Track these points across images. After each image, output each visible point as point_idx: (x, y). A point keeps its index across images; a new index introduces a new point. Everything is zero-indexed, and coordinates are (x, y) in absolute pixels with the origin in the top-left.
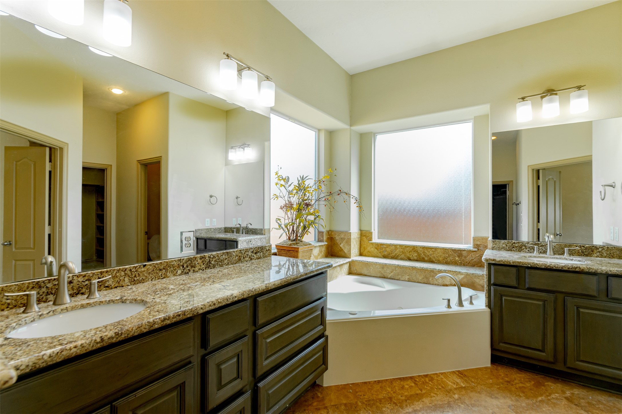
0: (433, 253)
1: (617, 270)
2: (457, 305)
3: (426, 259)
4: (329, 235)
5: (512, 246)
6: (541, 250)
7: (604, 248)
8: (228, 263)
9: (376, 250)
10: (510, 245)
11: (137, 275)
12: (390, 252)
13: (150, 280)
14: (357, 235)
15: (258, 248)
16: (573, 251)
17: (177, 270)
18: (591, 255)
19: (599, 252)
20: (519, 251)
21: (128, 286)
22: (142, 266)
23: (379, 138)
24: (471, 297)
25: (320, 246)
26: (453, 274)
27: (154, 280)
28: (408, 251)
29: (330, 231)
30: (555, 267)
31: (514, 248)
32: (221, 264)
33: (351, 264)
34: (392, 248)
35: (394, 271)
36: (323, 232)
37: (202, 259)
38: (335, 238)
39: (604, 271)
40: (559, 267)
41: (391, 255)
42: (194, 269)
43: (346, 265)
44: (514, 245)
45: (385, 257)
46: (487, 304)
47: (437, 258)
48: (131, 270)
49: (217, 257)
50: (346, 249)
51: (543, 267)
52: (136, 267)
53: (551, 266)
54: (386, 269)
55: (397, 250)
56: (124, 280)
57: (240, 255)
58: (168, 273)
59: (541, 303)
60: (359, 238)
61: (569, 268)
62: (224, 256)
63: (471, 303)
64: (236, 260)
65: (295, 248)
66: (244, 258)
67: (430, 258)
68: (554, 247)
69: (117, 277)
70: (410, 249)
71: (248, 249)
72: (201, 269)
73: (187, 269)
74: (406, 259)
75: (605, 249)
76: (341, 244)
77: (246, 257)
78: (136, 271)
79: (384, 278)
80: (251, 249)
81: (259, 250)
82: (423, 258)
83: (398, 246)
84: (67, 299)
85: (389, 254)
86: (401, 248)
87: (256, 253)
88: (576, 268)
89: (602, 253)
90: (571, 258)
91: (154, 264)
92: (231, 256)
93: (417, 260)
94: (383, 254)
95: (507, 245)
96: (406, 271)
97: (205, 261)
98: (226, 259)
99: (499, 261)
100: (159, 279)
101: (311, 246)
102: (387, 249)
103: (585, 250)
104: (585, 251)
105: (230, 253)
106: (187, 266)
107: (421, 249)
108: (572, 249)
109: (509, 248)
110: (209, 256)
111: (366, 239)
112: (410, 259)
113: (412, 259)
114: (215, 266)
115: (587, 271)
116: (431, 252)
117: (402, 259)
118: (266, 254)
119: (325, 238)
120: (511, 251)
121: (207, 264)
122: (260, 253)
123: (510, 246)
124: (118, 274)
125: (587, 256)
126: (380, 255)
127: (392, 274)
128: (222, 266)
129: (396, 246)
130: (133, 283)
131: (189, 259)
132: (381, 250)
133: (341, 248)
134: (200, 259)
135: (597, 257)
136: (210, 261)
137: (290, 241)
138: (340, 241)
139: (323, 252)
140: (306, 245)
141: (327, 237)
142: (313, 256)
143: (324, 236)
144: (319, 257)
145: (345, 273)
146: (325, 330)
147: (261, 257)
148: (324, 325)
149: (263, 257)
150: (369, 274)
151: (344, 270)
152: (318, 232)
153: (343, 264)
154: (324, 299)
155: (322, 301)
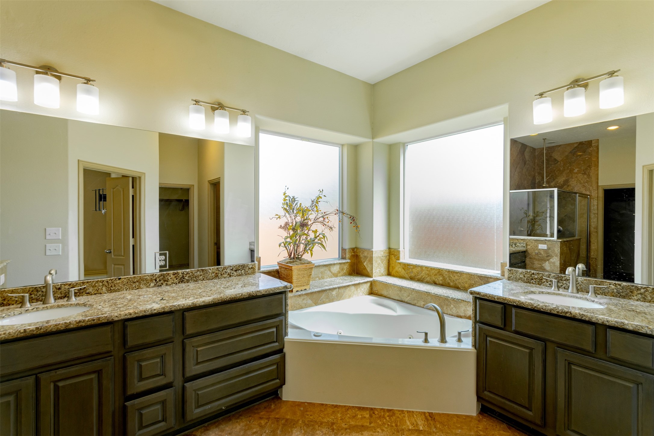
0: (458, 278)
2: (439, 341)
3: (452, 284)
4: (354, 253)
5: (531, 277)
6: (565, 285)
7: (648, 289)
8: (203, 279)
9: (403, 271)
10: (529, 276)
11: (113, 286)
12: (416, 274)
13: (125, 289)
14: (382, 253)
15: (239, 266)
16: (606, 290)
17: (150, 283)
18: (630, 297)
19: (641, 294)
20: (538, 284)
21: (105, 293)
22: (118, 279)
23: (411, 149)
24: (459, 333)
25: (340, 264)
26: (468, 304)
27: (128, 290)
28: (434, 274)
29: (356, 248)
30: (542, 309)
31: (533, 279)
32: (195, 279)
33: (372, 284)
34: (418, 269)
35: (411, 296)
36: (345, 250)
37: (175, 275)
38: (360, 255)
40: (547, 309)
41: (418, 277)
42: (167, 283)
43: (365, 285)
44: (533, 276)
45: (412, 279)
46: (474, 344)
47: (463, 285)
48: (107, 282)
49: (191, 274)
50: (369, 268)
51: (530, 308)
52: (112, 280)
53: (538, 307)
54: (403, 293)
55: (424, 272)
56: (102, 289)
57: (217, 272)
58: (142, 285)
59: (527, 351)
60: (386, 256)
61: (558, 312)
62: (198, 273)
63: (460, 340)
64: (212, 276)
66: (221, 275)
67: (456, 284)
68: (582, 282)
69: (96, 286)
70: (435, 272)
71: (226, 267)
72: (175, 283)
73: (160, 282)
74: (432, 282)
75: (650, 291)
76: (364, 262)
77: (224, 274)
78: (112, 283)
79: (402, 301)
80: (231, 266)
81: (239, 268)
82: (449, 283)
83: (424, 268)
84: (52, 300)
85: (416, 276)
86: (427, 270)
87: (236, 271)
89: (645, 295)
91: (128, 277)
92: (206, 273)
93: (442, 285)
94: (410, 275)
95: (526, 275)
96: (421, 296)
97: (178, 277)
98: (201, 275)
99: (484, 296)
100: (133, 289)
101: (311, 264)
102: (414, 270)
103: (621, 289)
104: (621, 291)
105: (205, 270)
106: (160, 280)
107: (446, 273)
108: (604, 287)
109: (527, 279)
110: (183, 272)
111: (394, 258)
112: (435, 284)
113: (437, 283)
114: (189, 281)
115: (580, 318)
116: (456, 277)
117: (428, 283)
118: (249, 272)
119: (348, 256)
120: (530, 283)
121: (181, 279)
122: (241, 271)
123: (528, 277)
124: (96, 284)
125: (624, 297)
126: (407, 276)
127: (408, 298)
128: (197, 281)
129: (422, 268)
130: (110, 291)
131: (162, 275)
132: (408, 271)
133: (364, 266)
134: (173, 275)
135: (637, 300)
136: (183, 276)
137: (290, 259)
138: (363, 259)
139: (345, 270)
140: (303, 264)
141: (351, 254)
142: (330, 273)
143: (347, 253)
144: (340, 274)
145: (363, 293)
146: (284, 348)
147: (243, 274)
148: (280, 343)
149: (245, 274)
150: (389, 296)
151: (362, 289)
152: (342, 249)
153: (359, 284)
154: (281, 318)
155: (277, 319)
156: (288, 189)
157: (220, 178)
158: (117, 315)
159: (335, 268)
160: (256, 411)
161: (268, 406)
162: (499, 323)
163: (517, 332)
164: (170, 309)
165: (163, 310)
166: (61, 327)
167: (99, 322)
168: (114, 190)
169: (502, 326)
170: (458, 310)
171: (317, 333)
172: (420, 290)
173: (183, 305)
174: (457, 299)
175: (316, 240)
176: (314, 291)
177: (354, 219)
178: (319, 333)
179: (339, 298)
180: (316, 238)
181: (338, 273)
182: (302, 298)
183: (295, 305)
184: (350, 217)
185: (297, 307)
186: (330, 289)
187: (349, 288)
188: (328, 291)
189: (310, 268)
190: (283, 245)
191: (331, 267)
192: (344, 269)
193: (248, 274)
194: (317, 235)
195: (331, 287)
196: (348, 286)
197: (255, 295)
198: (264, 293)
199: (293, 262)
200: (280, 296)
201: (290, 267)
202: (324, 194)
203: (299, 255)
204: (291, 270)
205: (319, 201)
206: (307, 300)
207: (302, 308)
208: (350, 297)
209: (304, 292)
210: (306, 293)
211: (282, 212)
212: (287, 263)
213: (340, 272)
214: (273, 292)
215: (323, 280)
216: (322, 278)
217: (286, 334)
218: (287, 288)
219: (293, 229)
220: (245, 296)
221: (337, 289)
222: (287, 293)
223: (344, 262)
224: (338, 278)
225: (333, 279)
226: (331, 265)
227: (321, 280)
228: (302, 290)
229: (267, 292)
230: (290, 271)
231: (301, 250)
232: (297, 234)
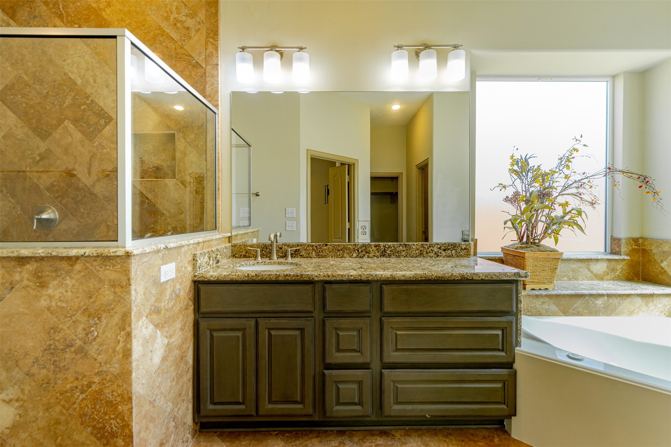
4: (637, 245)
8: (406, 256)
11: (321, 251)
13: (330, 257)
15: (448, 245)
17: (353, 253)
21: (315, 258)
22: (324, 245)
25: (609, 260)
27: (333, 257)
29: (642, 238)
32: (397, 255)
36: (619, 240)
37: (376, 247)
38: (651, 250)
42: (369, 255)
48: (316, 247)
49: (393, 248)
52: (320, 245)
56: (312, 253)
57: (422, 249)
58: (345, 254)
62: (401, 247)
64: (416, 254)
65: (520, 252)
66: (427, 253)
69: (307, 250)
71: (432, 244)
72: (376, 257)
73: (362, 253)
76: (662, 261)
77: (430, 252)
78: (320, 248)
80: (438, 244)
81: (449, 248)
84: (275, 257)
87: (444, 250)
91: (333, 244)
92: (409, 249)
97: (380, 249)
98: (404, 251)
100: (337, 257)
101: (557, 253)
105: (408, 246)
106: (362, 251)
110: (384, 245)
114: (390, 256)
118: (461, 253)
119: (624, 249)
121: (382, 252)
122: (451, 251)
124: (308, 248)
128: (399, 257)
130: (318, 257)
131: (364, 245)
133: (663, 268)
134: (375, 247)
136: (385, 250)
137: (520, 243)
138: (660, 257)
139: (618, 272)
140: (543, 251)
141: (631, 248)
142: (589, 273)
143: (622, 245)
144: (609, 277)
145: (662, 312)
146: (514, 362)
147: (454, 255)
148: (508, 353)
149: (456, 256)
151: (659, 306)
152: (611, 238)
153: (652, 295)
154: (510, 318)
155: (504, 319)
156: (517, 149)
157: (428, 158)
158: (317, 275)
159: (598, 267)
160: (471, 438)
161: (489, 436)
164: (367, 277)
165: (360, 278)
166: (273, 277)
167: (302, 279)
168: (335, 178)
171: (573, 354)
173: (380, 276)
175: (567, 218)
176: (562, 294)
177: (647, 180)
178: (578, 356)
179: (608, 311)
180: (566, 214)
181: (604, 275)
182: (541, 300)
183: (529, 309)
184: (639, 178)
185: (532, 312)
186: (591, 295)
187: (629, 299)
188: (587, 298)
189: (555, 258)
190: (509, 224)
191: (591, 263)
192: (617, 270)
193: (461, 256)
194: (568, 209)
195: (594, 292)
196: (628, 295)
197: (471, 278)
198: (483, 278)
199: (527, 248)
200: (508, 286)
201: (522, 254)
202: (583, 143)
203: (536, 239)
204: (523, 258)
205: (573, 158)
206: (549, 305)
207: (541, 315)
208: (631, 313)
209: (544, 293)
210: (547, 294)
212: (516, 249)
213: (608, 274)
214: (497, 279)
215: (576, 282)
216: (573, 278)
217: (518, 344)
218: (519, 275)
219: (527, 202)
220: (457, 277)
221: (606, 298)
222: (519, 283)
223: (616, 258)
224: (604, 281)
225: (595, 282)
226: (591, 260)
227: (571, 281)
228: (540, 289)
229: (488, 277)
230: (521, 259)
231: (539, 233)
232: (532, 208)
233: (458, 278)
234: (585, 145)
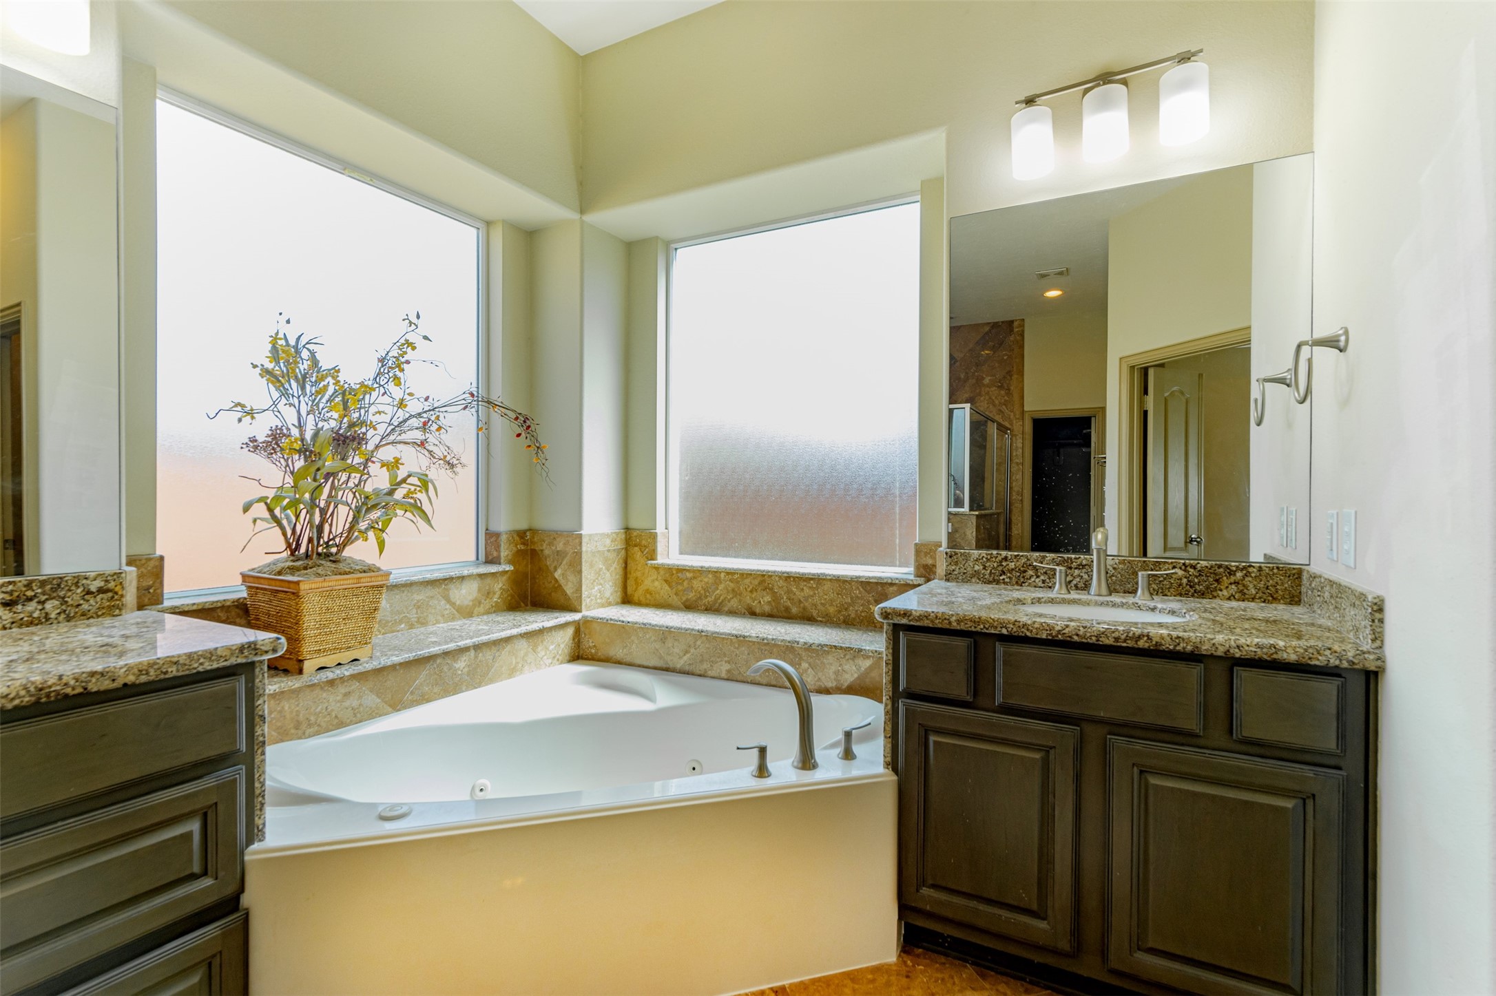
0: (812, 593)
1: (1257, 645)
2: (795, 764)
3: (794, 610)
4: (524, 544)
5: (1000, 568)
6: (1078, 580)
7: (1251, 570)
9: (667, 588)
10: (995, 565)
12: (702, 592)
14: (608, 542)
16: (1165, 582)
18: (1215, 594)
19: (1236, 583)
20: (1017, 583)
23: (687, 260)
24: (848, 735)
25: (481, 576)
26: (845, 655)
28: (749, 590)
29: (530, 530)
30: (1077, 635)
31: (1004, 573)
33: (579, 629)
34: (706, 580)
35: (692, 650)
36: (498, 535)
38: (542, 550)
39: (1220, 647)
40: (1088, 635)
41: (705, 601)
43: (561, 633)
44: (1004, 564)
45: (689, 607)
46: (889, 759)
47: (823, 609)
50: (570, 585)
51: (1044, 636)
53: (1066, 631)
54: (670, 645)
55: (721, 587)
59: (1037, 756)
60: (618, 551)
61: (1117, 639)
63: (848, 755)
65: (289, 582)
67: (804, 609)
68: (1114, 568)
70: (753, 582)
74: (743, 611)
75: (1253, 575)
76: (556, 569)
79: (667, 670)
81: (30, 593)
82: (787, 609)
83: (722, 575)
85: (700, 598)
86: (730, 580)
88: (1140, 637)
89: (1244, 586)
90: (1152, 604)
93: (770, 616)
94: (684, 599)
95: (987, 565)
96: (721, 649)
99: (920, 618)
101: (376, 573)
102: (696, 584)
103: (1196, 577)
104: (1196, 580)
107: (781, 583)
108: (1162, 575)
109: (991, 573)
111: (639, 553)
112: (752, 614)
113: (758, 611)
115: (1171, 647)
116: (807, 591)
117: (732, 613)
118: (85, 606)
119: (505, 553)
120: (998, 582)
122: (43, 603)
123: (994, 568)
125: (1202, 595)
126: (675, 600)
127: (685, 658)
129: (718, 575)
132: (680, 588)
133: (556, 581)
135: (1229, 599)
137: (292, 558)
138: (553, 561)
139: (497, 596)
140: (346, 573)
141: (515, 549)
142: (448, 606)
143: (502, 544)
144: (481, 609)
145: (554, 657)
146: (242, 889)
147: (53, 616)
148: (221, 874)
149: (63, 616)
150: (628, 659)
151: (552, 647)
152: (486, 533)
153: (541, 631)
154: (226, 774)
155: (208, 782)
156: (288, 322)
157: (19, 304)
159: (464, 591)
162: (960, 690)
163: (1006, 710)
169: (969, 698)
170: (820, 674)
171: (393, 806)
172: (718, 633)
174: (820, 645)
175: (399, 494)
176: (389, 663)
177: (528, 423)
178: (401, 805)
179: (476, 678)
180: (397, 484)
181: (474, 606)
182: (342, 689)
183: (312, 718)
184: (517, 418)
185: (319, 725)
186: (446, 654)
187: (509, 646)
188: (438, 661)
189: (373, 587)
190: (260, 510)
191: (452, 586)
192: (494, 593)
193: (83, 614)
194: (401, 474)
195: (451, 646)
196: (508, 640)
197: (79, 690)
198: (131, 679)
199: (305, 568)
200: (221, 686)
201: (292, 586)
202: (422, 331)
203: (332, 546)
204: (296, 594)
205: (408, 362)
206: (360, 697)
207: (341, 724)
208: (512, 672)
209: (347, 671)
210: (355, 672)
211: (260, 393)
212: (280, 573)
213: (480, 603)
214: (180, 674)
215: (422, 629)
216: (418, 622)
217: (255, 835)
218: (256, 649)
219: (304, 451)
220: (13, 699)
221: (472, 653)
222: (257, 670)
223: (493, 571)
224: (474, 619)
225: (457, 624)
226: (451, 579)
227: (414, 631)
228: (339, 664)
229: (147, 674)
230: (290, 599)
231: (340, 531)
232: (318, 469)
233: (17, 702)
234: (426, 338)
